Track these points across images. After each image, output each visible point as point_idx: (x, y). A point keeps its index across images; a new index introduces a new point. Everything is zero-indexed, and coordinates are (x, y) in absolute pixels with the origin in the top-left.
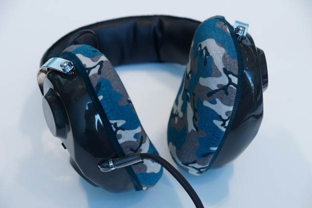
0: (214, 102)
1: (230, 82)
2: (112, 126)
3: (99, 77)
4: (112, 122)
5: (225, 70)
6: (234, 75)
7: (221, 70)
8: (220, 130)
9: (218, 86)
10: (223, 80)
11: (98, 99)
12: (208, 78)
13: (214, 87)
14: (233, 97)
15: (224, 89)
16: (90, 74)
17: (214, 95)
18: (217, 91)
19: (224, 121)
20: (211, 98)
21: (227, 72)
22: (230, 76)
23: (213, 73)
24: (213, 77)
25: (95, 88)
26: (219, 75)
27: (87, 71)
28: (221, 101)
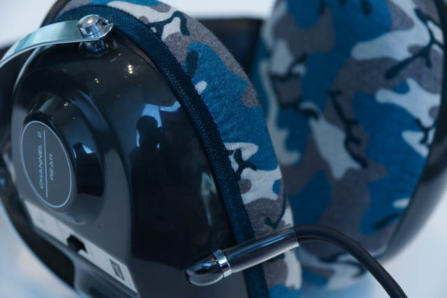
0: (403, 89)
1: (433, 40)
2: (232, 158)
4: (231, 147)
5: (418, 12)
6: (435, 23)
7: (412, 15)
9: (411, 49)
10: (419, 35)
11: (196, 92)
12: (383, 37)
13: (402, 54)
15: (422, 53)
17: (403, 72)
18: (407, 61)
20: (396, 81)
21: (424, 18)
22: (431, 25)
23: (396, 23)
24: (397, 29)
25: (184, 65)
26: (407, 24)
27: (154, 30)
28: (420, 84)
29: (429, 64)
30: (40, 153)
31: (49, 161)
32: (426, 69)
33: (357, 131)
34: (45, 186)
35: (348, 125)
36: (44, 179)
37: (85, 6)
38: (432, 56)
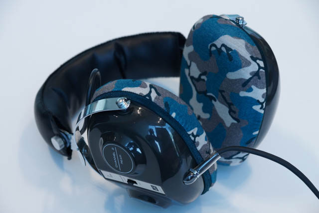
0: (250, 90)
1: (260, 67)
2: (191, 136)
3: (161, 97)
4: (190, 133)
5: (252, 57)
6: (260, 60)
7: (250, 59)
8: (260, 113)
9: (251, 74)
10: (254, 67)
11: (172, 117)
12: (239, 71)
13: (247, 76)
14: (264, 79)
15: (256, 74)
16: (153, 99)
17: (249, 83)
18: (251, 79)
19: (262, 104)
20: (247, 87)
21: (254, 59)
22: (258, 61)
23: (244, 64)
24: (244, 67)
25: (165, 109)
26: (249, 64)
27: (148, 98)
28: (257, 87)
29: (259, 78)
30: (114, 155)
31: (119, 158)
32: (259, 80)
33: (234, 108)
34: (118, 166)
35: (229, 105)
36: (118, 164)
37: (111, 92)
38: (260, 74)
